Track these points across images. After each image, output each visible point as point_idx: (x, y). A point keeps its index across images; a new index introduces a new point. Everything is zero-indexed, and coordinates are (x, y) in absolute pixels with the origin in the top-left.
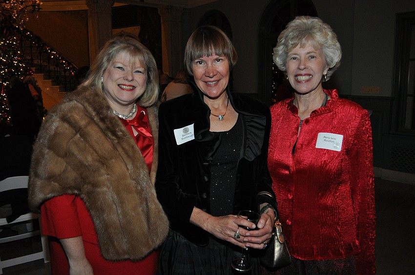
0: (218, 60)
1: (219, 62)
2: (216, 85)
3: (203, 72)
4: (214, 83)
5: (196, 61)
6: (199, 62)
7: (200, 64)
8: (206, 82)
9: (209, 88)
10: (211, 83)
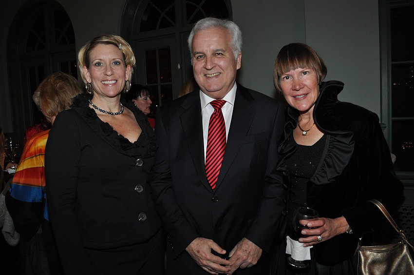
0: (305, 73)
1: (306, 75)
2: (304, 98)
3: (291, 87)
4: (302, 96)
5: (283, 77)
6: (286, 77)
7: (287, 79)
8: (294, 97)
9: (298, 101)
10: (300, 97)
